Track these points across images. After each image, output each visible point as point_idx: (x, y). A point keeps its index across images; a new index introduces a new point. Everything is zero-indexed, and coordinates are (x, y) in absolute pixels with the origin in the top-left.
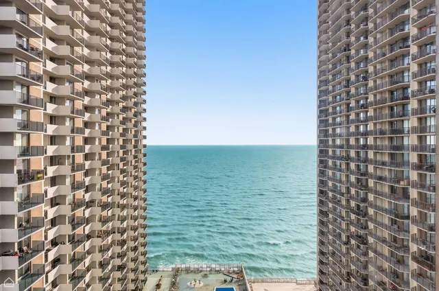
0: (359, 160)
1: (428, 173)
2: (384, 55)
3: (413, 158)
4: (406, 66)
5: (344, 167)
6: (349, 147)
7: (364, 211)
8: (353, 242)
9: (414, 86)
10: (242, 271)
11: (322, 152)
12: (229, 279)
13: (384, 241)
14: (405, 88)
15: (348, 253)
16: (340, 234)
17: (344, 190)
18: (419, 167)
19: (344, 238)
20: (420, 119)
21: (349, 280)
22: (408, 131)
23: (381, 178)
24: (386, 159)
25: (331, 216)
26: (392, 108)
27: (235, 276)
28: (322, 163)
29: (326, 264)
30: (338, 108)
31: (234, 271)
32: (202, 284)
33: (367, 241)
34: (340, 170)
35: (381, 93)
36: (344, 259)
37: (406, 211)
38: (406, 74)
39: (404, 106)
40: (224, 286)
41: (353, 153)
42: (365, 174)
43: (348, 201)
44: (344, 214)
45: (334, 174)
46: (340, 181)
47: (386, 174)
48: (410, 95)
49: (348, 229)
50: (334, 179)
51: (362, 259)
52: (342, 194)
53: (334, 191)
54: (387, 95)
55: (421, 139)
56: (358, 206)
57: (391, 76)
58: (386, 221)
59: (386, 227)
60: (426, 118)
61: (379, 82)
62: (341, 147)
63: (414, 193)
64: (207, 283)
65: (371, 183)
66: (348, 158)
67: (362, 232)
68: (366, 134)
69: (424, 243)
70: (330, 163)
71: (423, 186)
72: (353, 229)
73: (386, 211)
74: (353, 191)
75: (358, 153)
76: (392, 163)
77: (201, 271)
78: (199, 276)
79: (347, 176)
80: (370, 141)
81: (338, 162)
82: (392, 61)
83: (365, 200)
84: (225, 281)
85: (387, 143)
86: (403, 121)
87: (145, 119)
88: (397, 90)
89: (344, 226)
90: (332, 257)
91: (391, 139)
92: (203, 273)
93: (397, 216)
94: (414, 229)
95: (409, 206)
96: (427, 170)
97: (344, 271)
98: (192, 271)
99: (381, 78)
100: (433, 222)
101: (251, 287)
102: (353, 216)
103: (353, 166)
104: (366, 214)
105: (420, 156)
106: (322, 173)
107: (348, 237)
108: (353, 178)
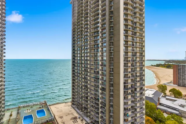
0: (85, 64)
1: (104, 67)
2: (93, 35)
3: (100, 63)
4: (98, 39)
5: (80, 66)
6: (82, 60)
7: (87, 78)
8: (83, 87)
9: (100, 44)
10: (46, 103)
11: (73, 62)
12: (41, 106)
13: (92, 86)
14: (98, 45)
15: (82, 91)
16: (79, 86)
17: (80, 73)
18: (101, 65)
19: (80, 87)
20: (102, 53)
21: (82, 99)
22: (99, 56)
23: (92, 69)
24: (93, 63)
25: (76, 81)
26: (94, 50)
27: (44, 105)
28: (73, 65)
29: (75, 95)
30: (79, 49)
31: (43, 103)
32: (31, 110)
33: (88, 87)
34: (79, 67)
35: (92, 45)
36: (80, 93)
37: (98, 77)
38: (98, 41)
39: (98, 49)
40: (40, 109)
41: (83, 62)
42: (87, 68)
43: (82, 76)
44: (80, 80)
45: (77, 68)
46: (79, 70)
47: (93, 67)
48: (100, 47)
49: (82, 84)
50: (77, 69)
51: (86, 92)
52: (80, 74)
53: (77, 73)
54: (93, 46)
55: (102, 58)
56: (85, 77)
57: (94, 41)
58: (93, 81)
59: (93, 82)
60: (103, 53)
61: (91, 42)
62: (80, 60)
63: (100, 72)
64: (33, 110)
65: (89, 70)
66: (82, 63)
67: (86, 84)
68: (87, 56)
69: (103, 85)
70: (76, 65)
71: (103, 70)
72: (83, 84)
73: (93, 78)
74: (83, 73)
75: (85, 62)
76: (95, 65)
77: (30, 106)
78: (29, 108)
79: (81, 69)
80: (88, 58)
81: (79, 64)
82: (94, 37)
83: (87, 75)
84: (40, 107)
85: (93, 59)
86: (97, 53)
87: (5, 49)
88: (96, 45)
89: (80, 83)
90: (77, 93)
91: (94, 58)
92: (31, 106)
93: (96, 79)
94: (100, 82)
95: (99, 76)
96: (104, 66)
97: (80, 96)
98: (26, 107)
99: (92, 41)
100: (105, 79)
101: (50, 107)
102: (83, 80)
103: (83, 66)
104: (87, 79)
105: (102, 62)
106: (73, 68)
107: (82, 86)
108: (83, 69)
